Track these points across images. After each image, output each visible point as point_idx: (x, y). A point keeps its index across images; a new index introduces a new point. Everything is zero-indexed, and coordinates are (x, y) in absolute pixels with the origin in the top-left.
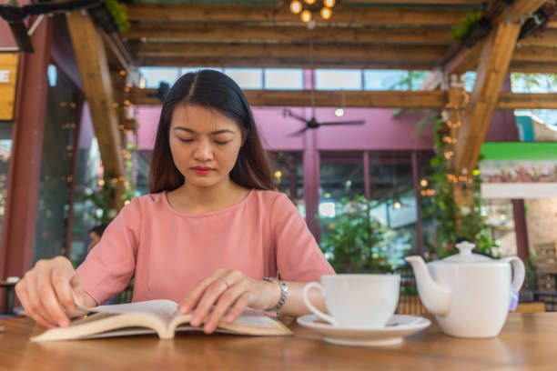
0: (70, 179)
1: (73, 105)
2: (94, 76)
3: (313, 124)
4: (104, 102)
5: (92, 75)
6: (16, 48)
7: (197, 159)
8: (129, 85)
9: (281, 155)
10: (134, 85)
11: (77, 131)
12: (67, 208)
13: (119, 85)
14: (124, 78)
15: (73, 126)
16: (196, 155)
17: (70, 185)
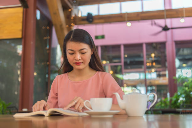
0: (48, 63)
1: (48, 28)
2: (56, 14)
3: (166, 29)
4: (61, 26)
5: (55, 14)
6: (20, 5)
7: (76, 60)
8: (73, 15)
9: (154, 45)
10: (76, 15)
11: (50, 40)
12: (47, 76)
13: (68, 17)
14: (71, 12)
15: (48, 38)
16: (75, 59)
17: (48, 66)
